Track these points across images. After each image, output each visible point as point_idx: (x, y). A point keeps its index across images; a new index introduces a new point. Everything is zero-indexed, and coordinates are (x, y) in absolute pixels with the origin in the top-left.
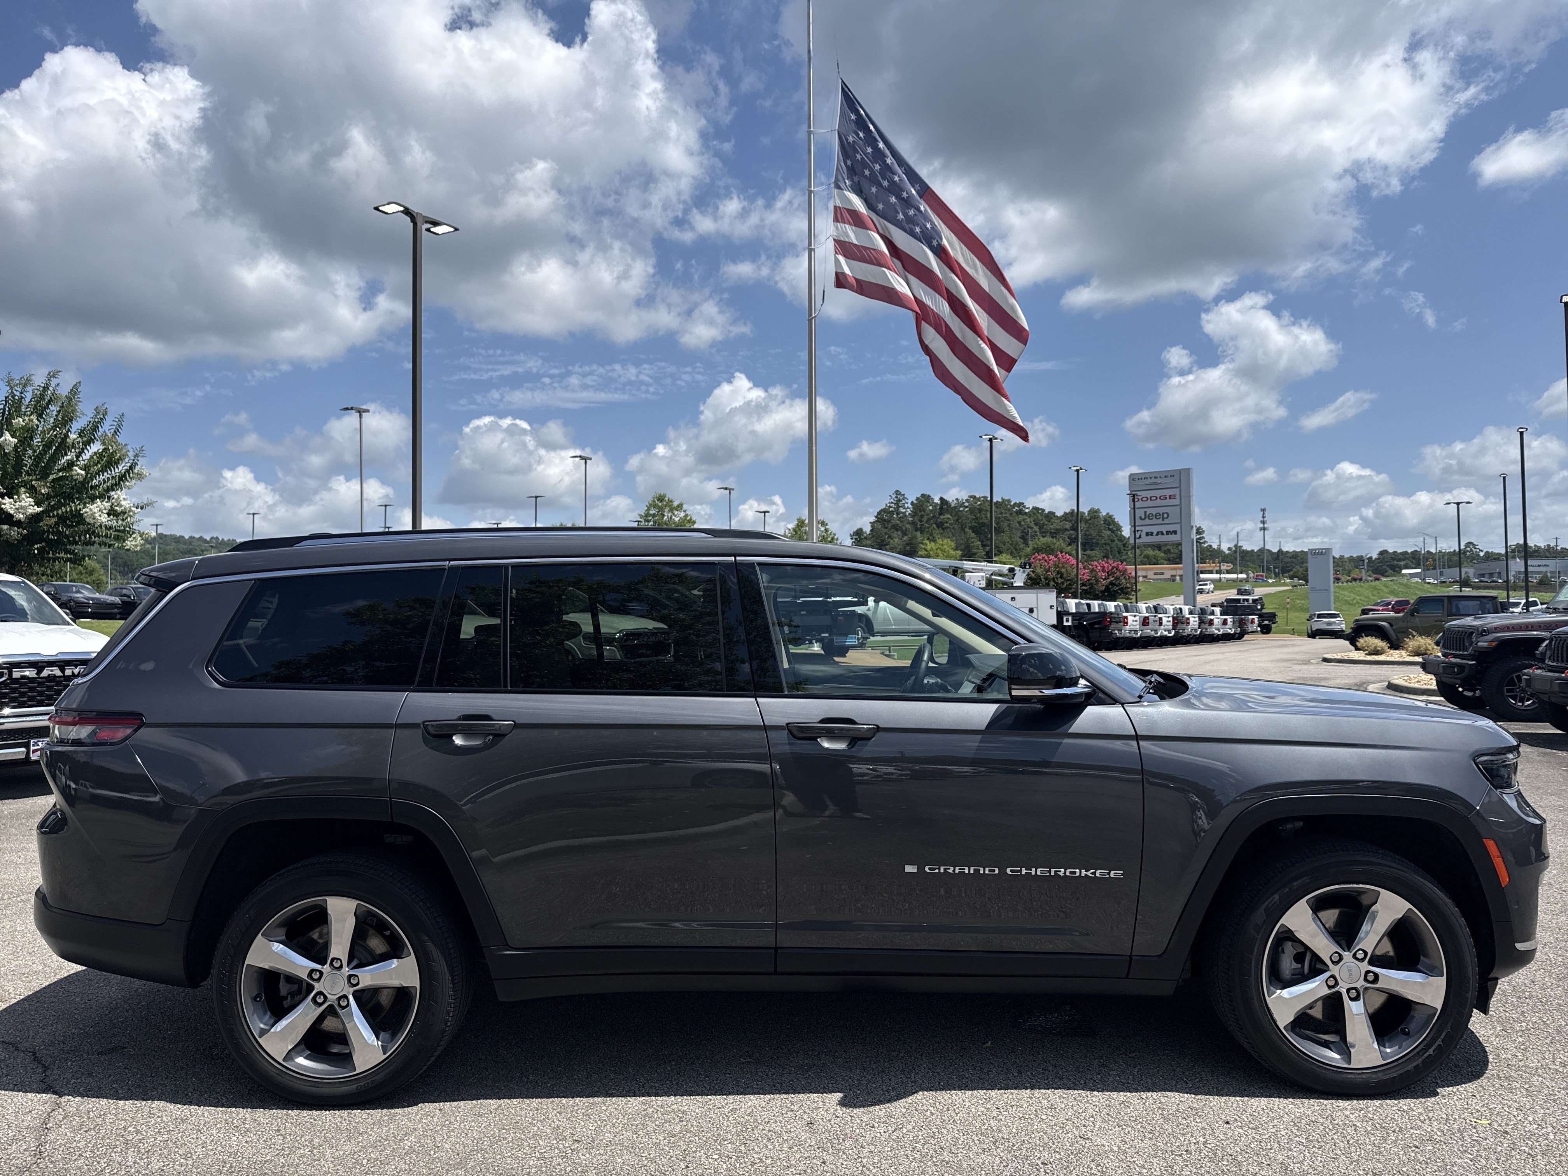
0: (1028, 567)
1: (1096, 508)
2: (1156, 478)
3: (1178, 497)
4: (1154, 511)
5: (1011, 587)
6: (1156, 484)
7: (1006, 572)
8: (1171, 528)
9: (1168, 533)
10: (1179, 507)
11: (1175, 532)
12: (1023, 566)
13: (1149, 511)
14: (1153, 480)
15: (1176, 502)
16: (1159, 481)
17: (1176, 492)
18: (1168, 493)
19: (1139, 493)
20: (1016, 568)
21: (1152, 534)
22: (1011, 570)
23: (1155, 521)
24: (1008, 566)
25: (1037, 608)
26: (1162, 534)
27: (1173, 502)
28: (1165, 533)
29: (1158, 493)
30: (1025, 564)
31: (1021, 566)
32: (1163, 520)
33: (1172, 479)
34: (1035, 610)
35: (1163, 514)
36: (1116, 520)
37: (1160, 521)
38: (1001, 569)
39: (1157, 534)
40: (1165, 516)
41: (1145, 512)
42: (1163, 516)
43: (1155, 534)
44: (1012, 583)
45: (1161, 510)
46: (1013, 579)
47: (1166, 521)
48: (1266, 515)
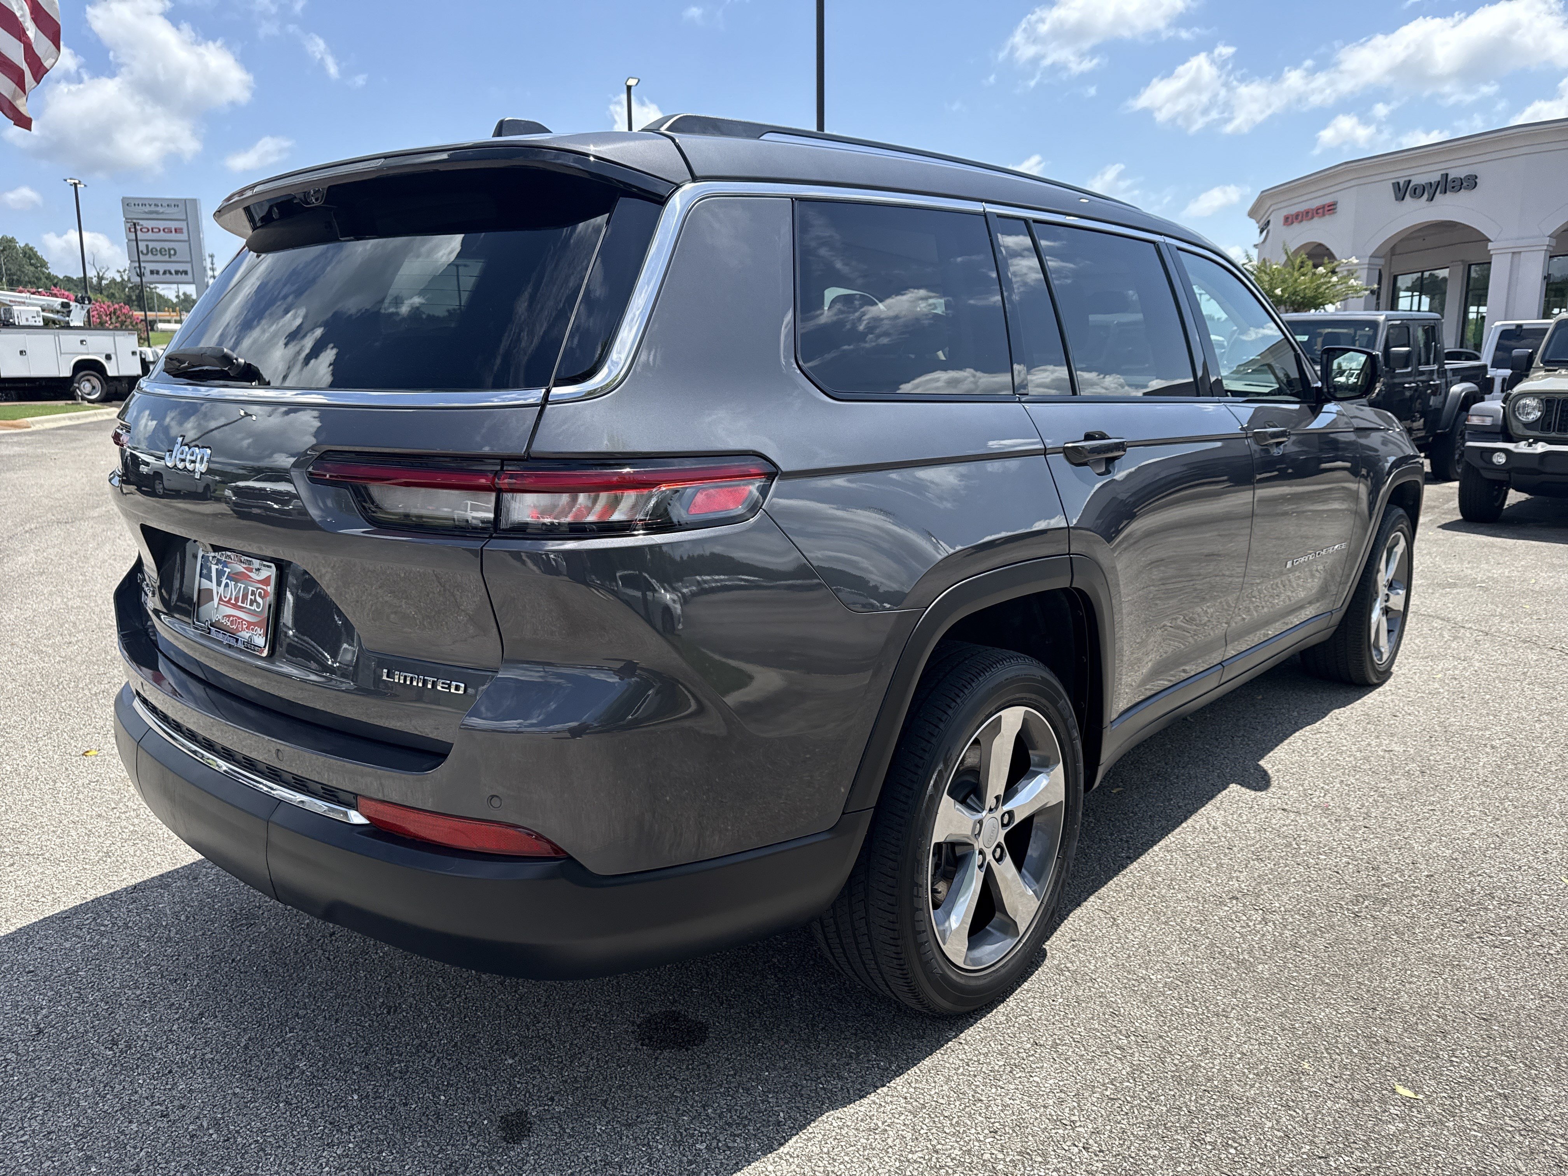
0: (87, 302)
1: (10, 236)
2: (156, 205)
3: (185, 230)
4: (158, 246)
5: (67, 326)
6: (157, 213)
7: (59, 308)
8: (181, 267)
9: (177, 272)
10: (187, 244)
11: (186, 273)
12: (81, 301)
13: (151, 245)
14: (153, 208)
15: (184, 236)
16: (160, 209)
17: (183, 225)
18: (173, 225)
19: (141, 222)
20: (71, 303)
21: (158, 273)
22: (65, 305)
23: (159, 257)
24: (60, 300)
25: (116, 354)
26: (170, 273)
27: (179, 236)
28: (173, 272)
29: (162, 225)
30: (83, 298)
31: (76, 301)
32: (170, 257)
33: (176, 210)
34: (113, 356)
35: (169, 250)
36: (39, 254)
37: (166, 258)
38: (52, 303)
39: (165, 273)
40: (172, 252)
41: (147, 246)
42: (170, 253)
43: (161, 273)
44: (68, 323)
45: (167, 245)
46: (69, 316)
47: (173, 258)
48: (215, 260)
